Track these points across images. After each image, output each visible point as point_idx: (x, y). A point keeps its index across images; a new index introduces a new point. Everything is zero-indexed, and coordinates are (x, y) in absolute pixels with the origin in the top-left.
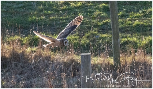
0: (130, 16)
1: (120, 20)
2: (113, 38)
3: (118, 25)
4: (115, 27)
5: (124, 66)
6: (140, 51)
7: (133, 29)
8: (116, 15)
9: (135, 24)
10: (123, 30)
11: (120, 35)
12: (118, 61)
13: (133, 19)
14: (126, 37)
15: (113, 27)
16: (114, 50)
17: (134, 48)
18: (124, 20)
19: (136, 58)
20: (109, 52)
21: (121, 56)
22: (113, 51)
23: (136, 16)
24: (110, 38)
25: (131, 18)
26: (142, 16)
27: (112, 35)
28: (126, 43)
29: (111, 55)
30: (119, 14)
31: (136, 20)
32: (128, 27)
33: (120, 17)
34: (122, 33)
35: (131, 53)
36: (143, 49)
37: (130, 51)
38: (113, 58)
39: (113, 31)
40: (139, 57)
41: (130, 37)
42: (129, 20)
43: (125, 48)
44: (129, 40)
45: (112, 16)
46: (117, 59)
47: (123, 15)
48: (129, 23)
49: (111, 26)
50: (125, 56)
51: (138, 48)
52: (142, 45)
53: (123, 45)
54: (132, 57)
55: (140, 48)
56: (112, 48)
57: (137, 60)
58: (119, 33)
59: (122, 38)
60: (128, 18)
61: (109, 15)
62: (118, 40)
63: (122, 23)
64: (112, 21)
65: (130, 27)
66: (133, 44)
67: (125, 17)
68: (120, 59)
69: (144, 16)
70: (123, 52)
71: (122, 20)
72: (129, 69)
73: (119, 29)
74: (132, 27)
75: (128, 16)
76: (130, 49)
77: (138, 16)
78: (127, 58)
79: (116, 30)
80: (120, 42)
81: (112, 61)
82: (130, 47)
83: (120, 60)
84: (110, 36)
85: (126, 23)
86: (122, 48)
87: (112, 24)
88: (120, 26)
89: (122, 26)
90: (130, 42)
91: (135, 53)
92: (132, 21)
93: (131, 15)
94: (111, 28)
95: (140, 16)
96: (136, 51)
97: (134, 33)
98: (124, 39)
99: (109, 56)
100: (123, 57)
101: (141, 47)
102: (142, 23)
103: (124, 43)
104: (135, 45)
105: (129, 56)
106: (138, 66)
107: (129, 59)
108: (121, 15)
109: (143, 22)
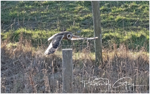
0: (113, 11)
1: (102, 14)
2: (95, 33)
3: (100, 20)
4: (97, 21)
5: (106, 62)
6: (122, 47)
7: (115, 24)
8: (98, 9)
9: (117, 19)
10: (105, 25)
11: (102, 30)
12: (100, 56)
13: (115, 13)
14: (108, 32)
15: (95, 22)
16: (96, 45)
17: (116, 44)
18: (106, 14)
19: (118, 53)
20: (91, 47)
21: (103, 51)
22: (95, 47)
23: (118, 11)
24: (92, 33)
25: (113, 12)
26: (124, 10)
27: (94, 30)
28: (108, 38)
29: (92, 50)
30: (100, 9)
31: (118, 14)
32: (110, 22)
33: (103, 11)
34: (104, 28)
35: (113, 48)
36: (125, 44)
37: (113, 47)
38: (95, 53)
39: (95, 25)
40: (121, 53)
41: (112, 32)
42: (111, 15)
43: (107, 43)
44: (111, 35)
45: (94, 10)
46: (99, 54)
47: (105, 10)
48: (111, 18)
49: (93, 20)
50: (107, 51)
51: (120, 43)
52: (124, 40)
53: (105, 40)
54: (114, 53)
55: (122, 43)
56: (94, 43)
57: (119, 55)
58: (101, 28)
59: (104, 33)
60: (110, 13)
61: (91, 9)
62: (100, 35)
63: (104, 18)
64: (94, 15)
65: (112, 21)
66: (115, 40)
67: (107, 11)
68: (102, 54)
69: (126, 10)
70: (105, 48)
71: (104, 15)
72: (111, 64)
73: (101, 24)
74: (114, 21)
75: (110, 10)
76: (112, 44)
77: (120, 11)
78: (109, 54)
79: (97, 25)
80: (102, 37)
81: (94, 56)
82: (112, 43)
83: (102, 56)
84: (92, 31)
85: (108, 17)
86: (104, 44)
87: (94, 19)
88: (102, 21)
89: (104, 20)
90: (112, 37)
91: (118, 48)
92: (114, 16)
93: (113, 9)
94: (93, 23)
95: (122, 11)
96: (118, 47)
97: (116, 27)
98: (106, 34)
99: (91, 52)
100: (105, 52)
101: (124, 42)
102: (124, 18)
103: (106, 39)
104: (117, 40)
105: (111, 52)
106: (120, 62)
107: (111, 55)
108: (103, 10)
109: (125, 16)
